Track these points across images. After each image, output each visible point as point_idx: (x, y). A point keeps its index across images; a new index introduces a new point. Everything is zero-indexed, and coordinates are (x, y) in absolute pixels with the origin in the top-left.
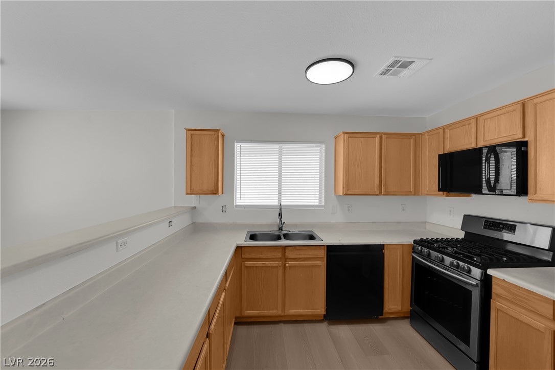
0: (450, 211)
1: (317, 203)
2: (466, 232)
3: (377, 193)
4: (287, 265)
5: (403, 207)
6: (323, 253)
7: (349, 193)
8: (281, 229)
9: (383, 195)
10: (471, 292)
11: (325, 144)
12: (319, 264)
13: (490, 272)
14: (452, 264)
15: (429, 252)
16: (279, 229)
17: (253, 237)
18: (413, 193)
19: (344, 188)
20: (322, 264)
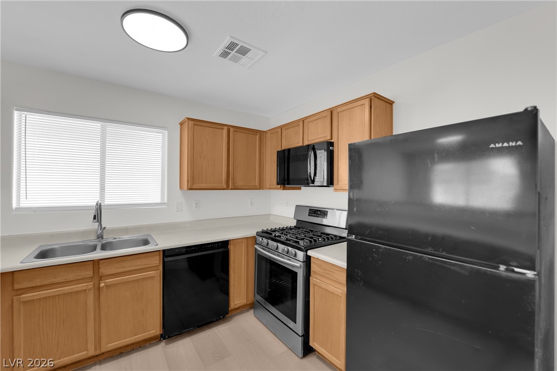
0: (287, 203)
1: (159, 201)
2: (298, 220)
3: (225, 187)
4: (102, 285)
5: (251, 202)
6: (157, 261)
7: (193, 187)
8: (100, 237)
9: (231, 189)
10: (297, 273)
11: (167, 130)
12: (153, 275)
13: (310, 253)
14: (283, 250)
15: (268, 242)
16: (98, 238)
17: (43, 255)
18: (258, 187)
19: (188, 181)
20: (157, 274)
